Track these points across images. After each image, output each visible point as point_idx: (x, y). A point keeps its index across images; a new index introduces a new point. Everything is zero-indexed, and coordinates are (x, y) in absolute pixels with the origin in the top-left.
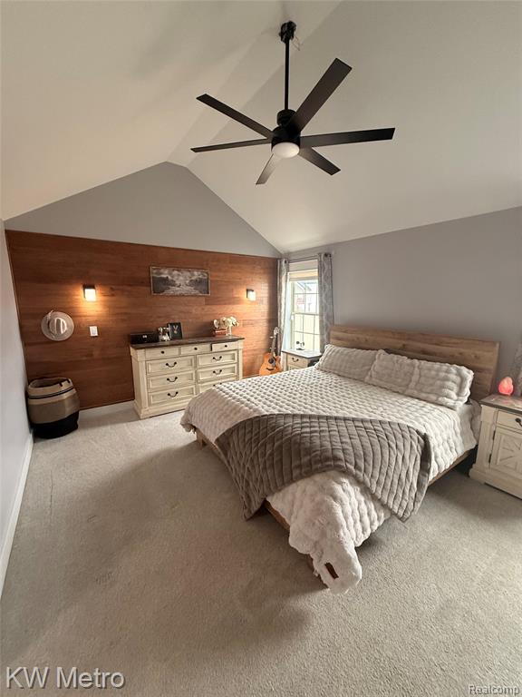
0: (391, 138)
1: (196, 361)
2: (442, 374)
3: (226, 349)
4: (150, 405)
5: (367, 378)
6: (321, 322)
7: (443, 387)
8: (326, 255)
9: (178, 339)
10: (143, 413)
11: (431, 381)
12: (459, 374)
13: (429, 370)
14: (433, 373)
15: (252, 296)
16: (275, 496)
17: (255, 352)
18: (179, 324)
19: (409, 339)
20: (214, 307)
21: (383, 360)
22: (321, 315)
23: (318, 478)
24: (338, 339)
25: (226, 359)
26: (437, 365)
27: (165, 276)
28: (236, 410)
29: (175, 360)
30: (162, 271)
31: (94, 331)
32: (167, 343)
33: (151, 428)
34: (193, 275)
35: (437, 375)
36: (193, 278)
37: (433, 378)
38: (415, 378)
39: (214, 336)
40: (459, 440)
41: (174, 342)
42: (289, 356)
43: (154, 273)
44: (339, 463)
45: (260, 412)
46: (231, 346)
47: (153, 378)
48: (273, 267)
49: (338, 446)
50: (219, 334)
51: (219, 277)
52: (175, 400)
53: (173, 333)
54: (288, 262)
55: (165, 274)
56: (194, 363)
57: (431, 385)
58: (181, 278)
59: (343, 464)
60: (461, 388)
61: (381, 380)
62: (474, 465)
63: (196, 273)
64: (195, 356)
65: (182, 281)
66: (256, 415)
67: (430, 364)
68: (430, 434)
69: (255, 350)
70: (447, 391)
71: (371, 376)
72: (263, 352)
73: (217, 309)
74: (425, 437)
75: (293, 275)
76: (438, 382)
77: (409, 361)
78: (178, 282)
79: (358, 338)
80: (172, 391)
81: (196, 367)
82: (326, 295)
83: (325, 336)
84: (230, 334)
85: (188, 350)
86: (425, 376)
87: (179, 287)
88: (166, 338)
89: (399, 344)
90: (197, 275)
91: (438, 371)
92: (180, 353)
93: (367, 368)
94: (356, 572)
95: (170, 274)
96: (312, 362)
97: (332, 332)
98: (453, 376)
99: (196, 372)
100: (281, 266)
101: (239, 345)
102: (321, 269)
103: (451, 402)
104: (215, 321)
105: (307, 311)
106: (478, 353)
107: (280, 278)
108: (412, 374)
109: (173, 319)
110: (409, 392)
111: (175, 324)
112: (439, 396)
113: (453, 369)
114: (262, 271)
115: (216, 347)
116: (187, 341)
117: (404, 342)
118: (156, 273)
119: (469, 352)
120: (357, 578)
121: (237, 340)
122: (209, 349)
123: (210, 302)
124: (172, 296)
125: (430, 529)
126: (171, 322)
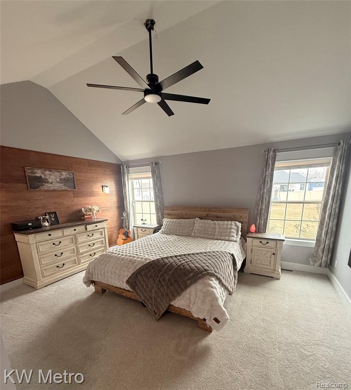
0: (208, 104)
1: (76, 240)
2: (229, 226)
3: (96, 228)
4: (43, 277)
5: (193, 234)
6: (156, 205)
7: (230, 232)
8: (156, 164)
9: (56, 224)
10: (39, 284)
11: (225, 230)
12: (236, 225)
13: (223, 225)
14: (225, 226)
15: (107, 190)
16: (176, 300)
17: (112, 229)
18: (55, 213)
19: (209, 211)
20: (80, 199)
21: (199, 223)
22: (156, 201)
23: (200, 281)
24: (169, 215)
25: (97, 235)
26: (226, 222)
27: (38, 175)
28: (132, 262)
29: (60, 240)
30: (35, 171)
32: (48, 228)
33: (53, 293)
34: (62, 175)
35: (227, 227)
36: (62, 177)
37: (225, 229)
38: (217, 230)
39: (84, 220)
40: (241, 255)
41: (53, 227)
42: (138, 229)
43: (28, 172)
44: (209, 271)
45: (149, 260)
46: (100, 225)
47: (43, 256)
48: (118, 170)
49: (204, 265)
50: (87, 218)
51: (81, 176)
52: (64, 270)
53: (51, 220)
54: (128, 167)
55: (39, 173)
56: (74, 240)
57: (225, 232)
58: (52, 177)
59: (210, 271)
60: (238, 232)
61: (200, 234)
62: (245, 267)
63: (64, 173)
64: (75, 235)
65: (54, 179)
66: (148, 261)
67: (222, 222)
68: (234, 253)
69: (111, 228)
70: (232, 234)
71: (195, 233)
72: (117, 229)
73: (82, 200)
74: (232, 255)
75: (132, 176)
76: (228, 230)
77: (212, 222)
78: (50, 180)
79: (181, 213)
80: (60, 264)
81: (76, 243)
82: (158, 189)
83: (160, 214)
84: (95, 218)
85: (69, 231)
86: (222, 228)
87: (52, 183)
88: (47, 224)
89: (204, 214)
90: (65, 174)
91: (227, 225)
92: (63, 234)
93: (191, 228)
94: (227, 316)
95: (43, 173)
96: (156, 230)
97: (164, 211)
98: (234, 227)
99: (77, 247)
100: (123, 170)
101: (104, 225)
102: (153, 172)
103: (235, 239)
104: (83, 209)
105: (143, 200)
106: (241, 214)
107: (124, 178)
108: (216, 228)
109: (49, 209)
110: (215, 237)
111: (52, 213)
112: (229, 237)
113: (233, 223)
114: (111, 173)
115: (90, 227)
116: (65, 225)
117: (207, 213)
118: (31, 173)
119: (237, 214)
120: (228, 319)
121: (103, 221)
122: (84, 229)
123: (77, 195)
124: (47, 191)
125: (239, 296)
126: (48, 211)
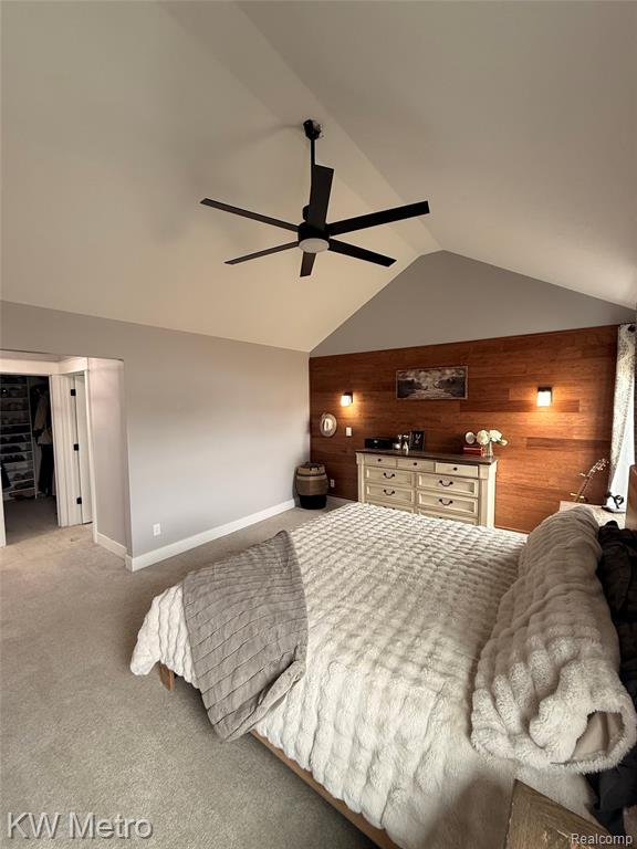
1: (416, 480)
3: (455, 473)
18: (423, 433)
25: (458, 488)
27: (410, 379)
29: (393, 472)
30: (408, 373)
31: (349, 432)
34: (445, 374)
36: (445, 378)
43: (399, 377)
47: (371, 485)
50: (467, 452)
51: (483, 373)
53: (414, 443)
55: (411, 376)
56: (414, 481)
58: (429, 379)
63: (448, 372)
64: (415, 473)
65: (429, 383)
73: (477, 418)
78: (424, 385)
81: (415, 486)
84: (490, 455)
85: (406, 464)
87: (426, 389)
88: (406, 447)
90: (449, 373)
92: (397, 465)
95: (416, 376)
99: (415, 492)
101: (481, 472)
104: (469, 435)
109: (417, 427)
111: (418, 432)
115: (442, 467)
118: (402, 377)
122: (431, 468)
123: (467, 407)
124: (417, 401)
126: (415, 429)
